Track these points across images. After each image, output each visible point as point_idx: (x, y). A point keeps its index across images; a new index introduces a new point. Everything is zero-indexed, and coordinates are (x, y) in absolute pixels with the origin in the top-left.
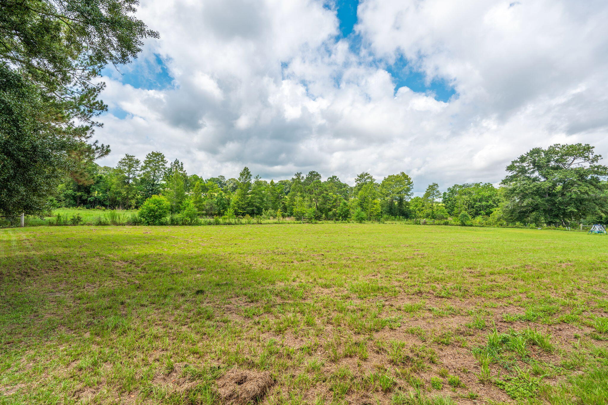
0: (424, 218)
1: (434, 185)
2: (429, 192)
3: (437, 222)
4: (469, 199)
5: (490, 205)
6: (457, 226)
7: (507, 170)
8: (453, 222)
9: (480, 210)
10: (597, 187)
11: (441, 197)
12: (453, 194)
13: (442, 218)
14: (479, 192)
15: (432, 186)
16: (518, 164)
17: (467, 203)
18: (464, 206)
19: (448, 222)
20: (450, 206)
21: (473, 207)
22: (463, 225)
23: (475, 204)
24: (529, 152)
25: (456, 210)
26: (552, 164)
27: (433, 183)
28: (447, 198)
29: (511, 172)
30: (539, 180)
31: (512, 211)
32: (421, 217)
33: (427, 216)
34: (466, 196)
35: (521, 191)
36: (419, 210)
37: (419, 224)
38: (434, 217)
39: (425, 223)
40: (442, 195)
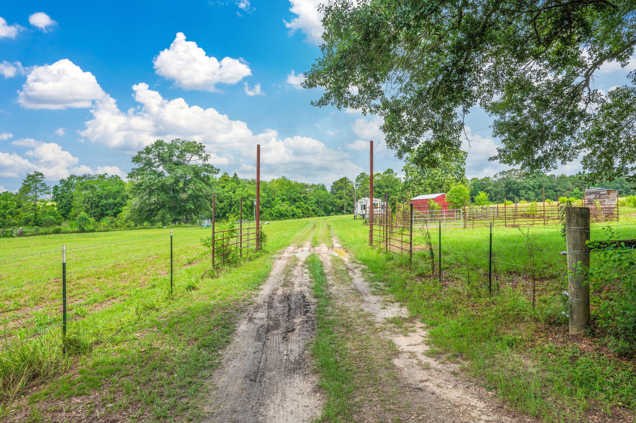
0: (21, 226)
1: (37, 175)
2: (29, 185)
3: (42, 230)
4: (92, 195)
5: (118, 203)
6: (73, 234)
7: (133, 161)
8: (69, 229)
9: (107, 210)
10: (207, 184)
11: (49, 193)
12: (68, 189)
13: (52, 223)
14: (104, 186)
15: (33, 177)
16: (144, 155)
17: (89, 200)
18: (86, 205)
19: (59, 229)
20: (65, 206)
21: (97, 207)
22: (82, 231)
23: (99, 202)
24: (153, 144)
25: (73, 212)
26: (175, 159)
27: (35, 172)
28: (59, 194)
29: (138, 164)
30: (164, 175)
31: (140, 210)
32: (14, 224)
33: (27, 222)
34: (89, 192)
35: (147, 186)
36: (11, 213)
37: (11, 236)
38: (38, 223)
39: (21, 234)
40: (52, 190)
